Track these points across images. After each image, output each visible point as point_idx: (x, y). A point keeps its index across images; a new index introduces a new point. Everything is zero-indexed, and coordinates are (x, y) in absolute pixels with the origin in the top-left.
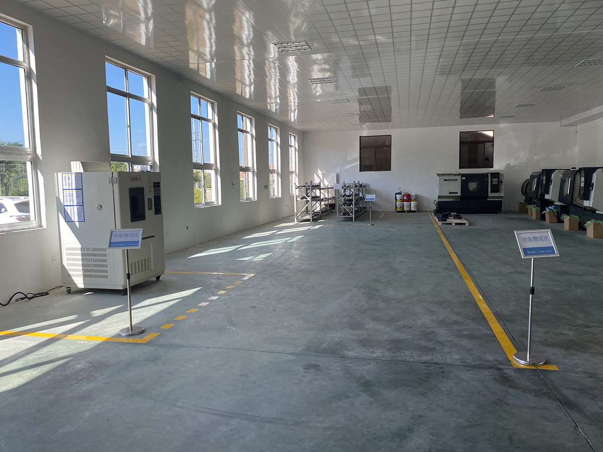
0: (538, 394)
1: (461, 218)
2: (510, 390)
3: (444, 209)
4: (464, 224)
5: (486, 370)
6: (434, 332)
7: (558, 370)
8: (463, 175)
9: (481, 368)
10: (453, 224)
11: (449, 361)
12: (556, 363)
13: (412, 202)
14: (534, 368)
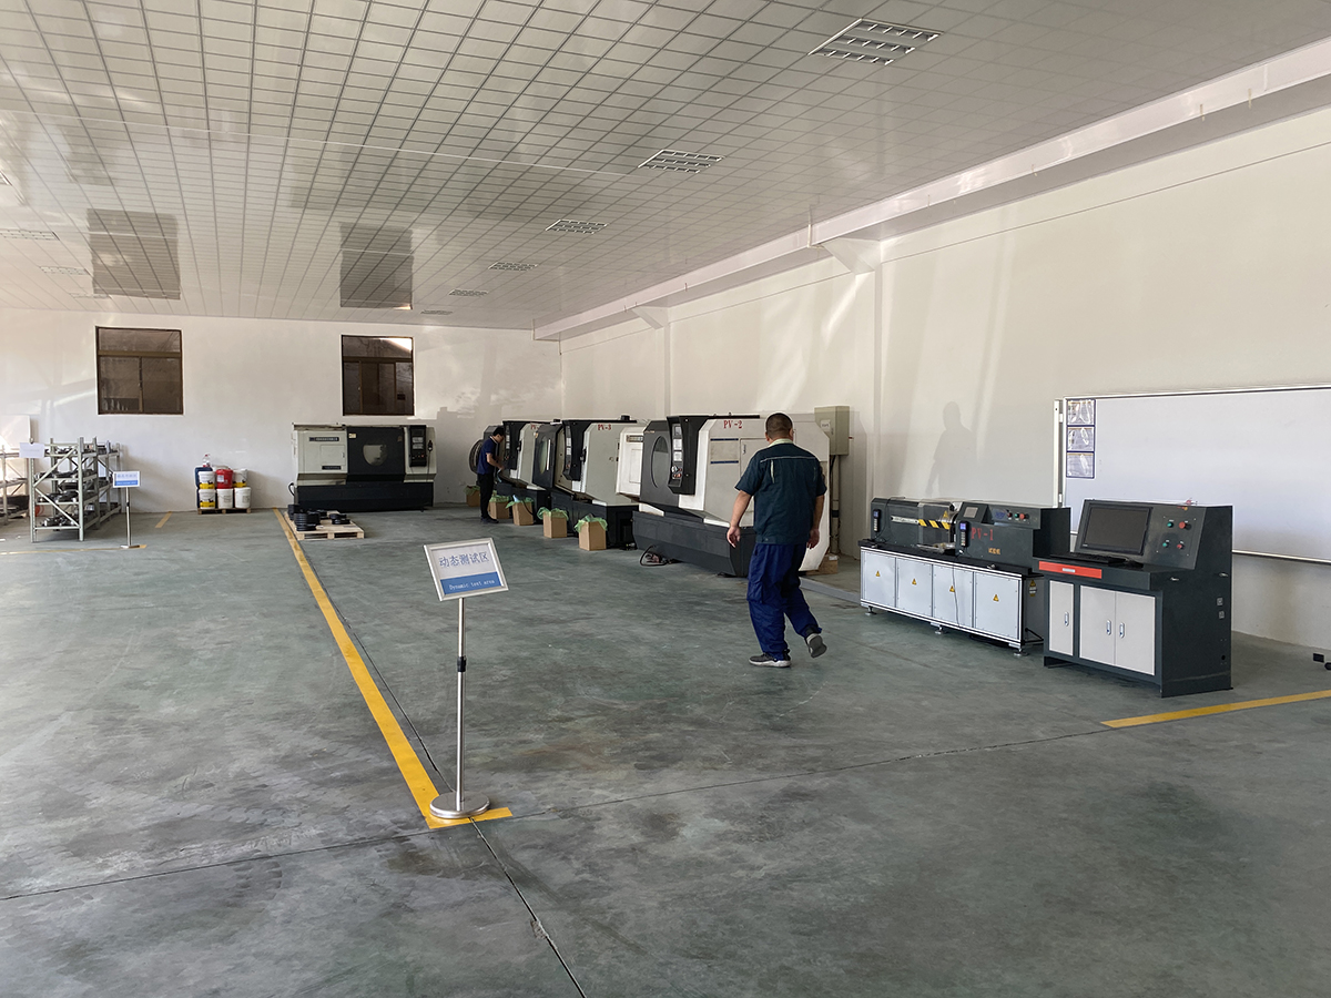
0: (472, 873)
1: (347, 522)
2: (419, 879)
3: (312, 504)
4: (353, 535)
5: (373, 848)
6: (266, 786)
7: (511, 815)
8: (350, 429)
9: (364, 845)
10: (331, 536)
11: (294, 845)
12: (508, 803)
13: (236, 490)
14: (467, 821)
